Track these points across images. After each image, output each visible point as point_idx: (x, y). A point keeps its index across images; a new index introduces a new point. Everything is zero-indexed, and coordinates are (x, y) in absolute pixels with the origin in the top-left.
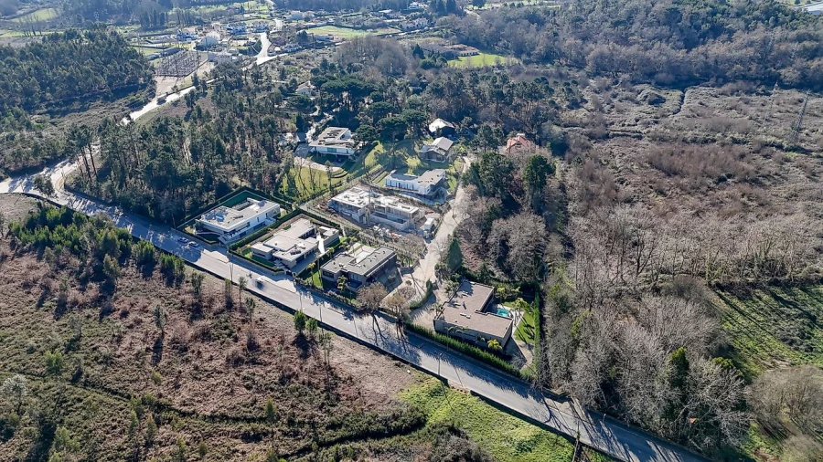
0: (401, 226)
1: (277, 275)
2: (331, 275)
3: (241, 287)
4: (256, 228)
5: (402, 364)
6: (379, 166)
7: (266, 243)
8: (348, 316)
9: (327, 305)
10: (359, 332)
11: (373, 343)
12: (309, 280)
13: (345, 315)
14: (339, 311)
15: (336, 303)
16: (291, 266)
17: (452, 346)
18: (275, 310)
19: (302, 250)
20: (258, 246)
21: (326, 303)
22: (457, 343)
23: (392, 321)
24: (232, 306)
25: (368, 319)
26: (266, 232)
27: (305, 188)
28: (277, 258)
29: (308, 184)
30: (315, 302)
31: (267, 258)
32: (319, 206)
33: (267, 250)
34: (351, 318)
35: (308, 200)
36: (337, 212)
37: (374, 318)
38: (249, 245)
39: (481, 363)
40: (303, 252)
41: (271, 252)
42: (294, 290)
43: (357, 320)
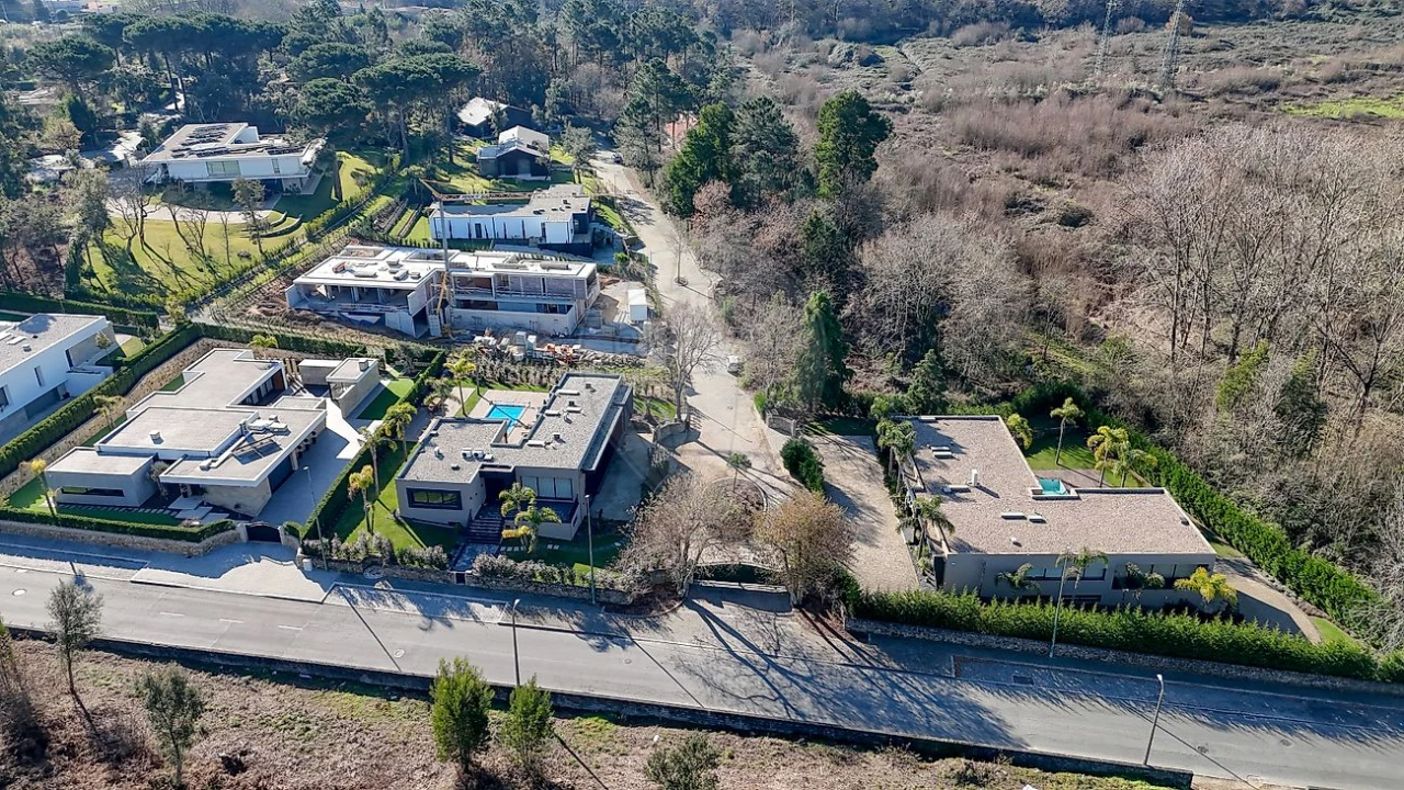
0: (563, 322)
1: (208, 551)
2: (449, 497)
3: (67, 640)
4: (35, 409)
5: (981, 766)
6: (383, 201)
7: (116, 442)
8: (604, 636)
9: (492, 614)
10: (693, 686)
11: (777, 712)
12: (357, 539)
13: (587, 631)
14: (552, 621)
15: (526, 599)
16: (255, 504)
17: (1069, 636)
18: (270, 698)
19: (278, 439)
20: (77, 462)
21: (477, 607)
22: (1092, 620)
23: (778, 604)
24: (44, 742)
25: (683, 624)
26: (87, 411)
27: (177, 271)
28: (175, 490)
29: (182, 259)
30: (432, 613)
31: (132, 497)
32: (254, 310)
33: (129, 467)
34: (623, 640)
35: (208, 301)
36: (329, 318)
37: (704, 613)
38: (37, 463)
39: (1204, 667)
40: (287, 445)
41: (147, 470)
42: (314, 590)
43: (645, 638)
